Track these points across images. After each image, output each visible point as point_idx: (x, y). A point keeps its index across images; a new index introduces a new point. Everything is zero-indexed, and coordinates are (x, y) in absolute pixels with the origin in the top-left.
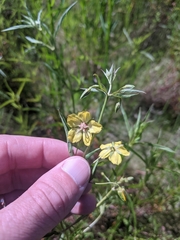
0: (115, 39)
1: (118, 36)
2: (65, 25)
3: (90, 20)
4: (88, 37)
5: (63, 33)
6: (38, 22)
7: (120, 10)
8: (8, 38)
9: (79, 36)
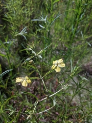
0: (77, 38)
1: (79, 37)
2: (56, 27)
3: (68, 27)
4: (65, 34)
5: (54, 31)
6: (45, 20)
7: (83, 26)
8: (30, 27)
9: (61, 33)
